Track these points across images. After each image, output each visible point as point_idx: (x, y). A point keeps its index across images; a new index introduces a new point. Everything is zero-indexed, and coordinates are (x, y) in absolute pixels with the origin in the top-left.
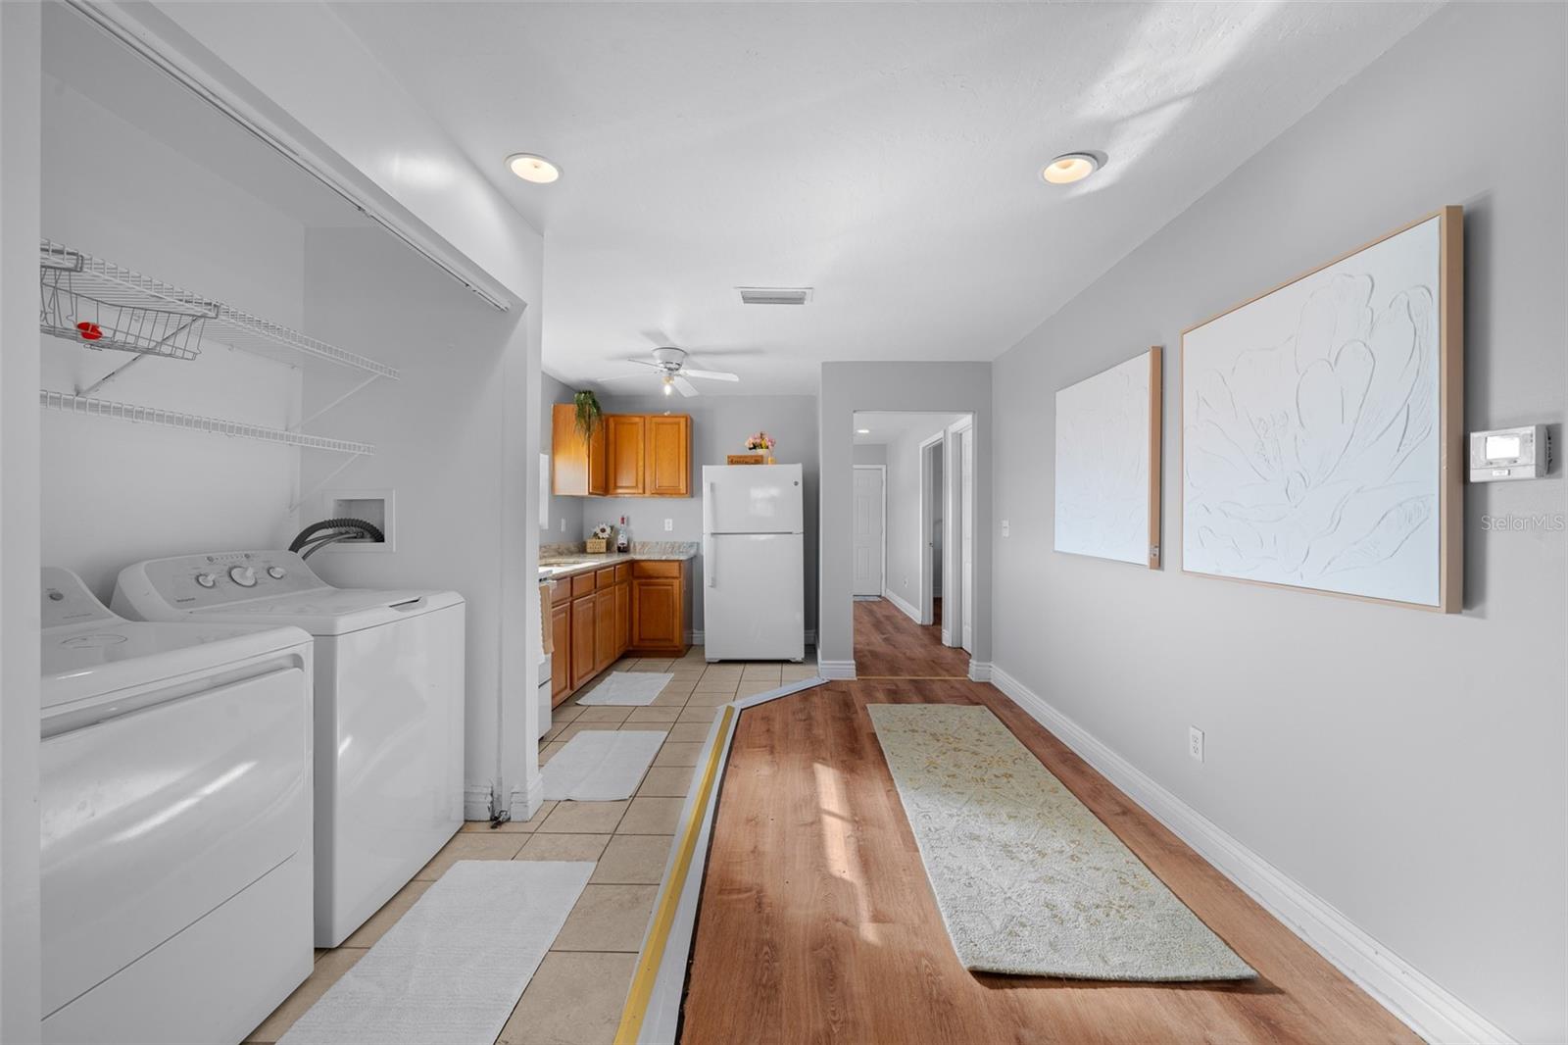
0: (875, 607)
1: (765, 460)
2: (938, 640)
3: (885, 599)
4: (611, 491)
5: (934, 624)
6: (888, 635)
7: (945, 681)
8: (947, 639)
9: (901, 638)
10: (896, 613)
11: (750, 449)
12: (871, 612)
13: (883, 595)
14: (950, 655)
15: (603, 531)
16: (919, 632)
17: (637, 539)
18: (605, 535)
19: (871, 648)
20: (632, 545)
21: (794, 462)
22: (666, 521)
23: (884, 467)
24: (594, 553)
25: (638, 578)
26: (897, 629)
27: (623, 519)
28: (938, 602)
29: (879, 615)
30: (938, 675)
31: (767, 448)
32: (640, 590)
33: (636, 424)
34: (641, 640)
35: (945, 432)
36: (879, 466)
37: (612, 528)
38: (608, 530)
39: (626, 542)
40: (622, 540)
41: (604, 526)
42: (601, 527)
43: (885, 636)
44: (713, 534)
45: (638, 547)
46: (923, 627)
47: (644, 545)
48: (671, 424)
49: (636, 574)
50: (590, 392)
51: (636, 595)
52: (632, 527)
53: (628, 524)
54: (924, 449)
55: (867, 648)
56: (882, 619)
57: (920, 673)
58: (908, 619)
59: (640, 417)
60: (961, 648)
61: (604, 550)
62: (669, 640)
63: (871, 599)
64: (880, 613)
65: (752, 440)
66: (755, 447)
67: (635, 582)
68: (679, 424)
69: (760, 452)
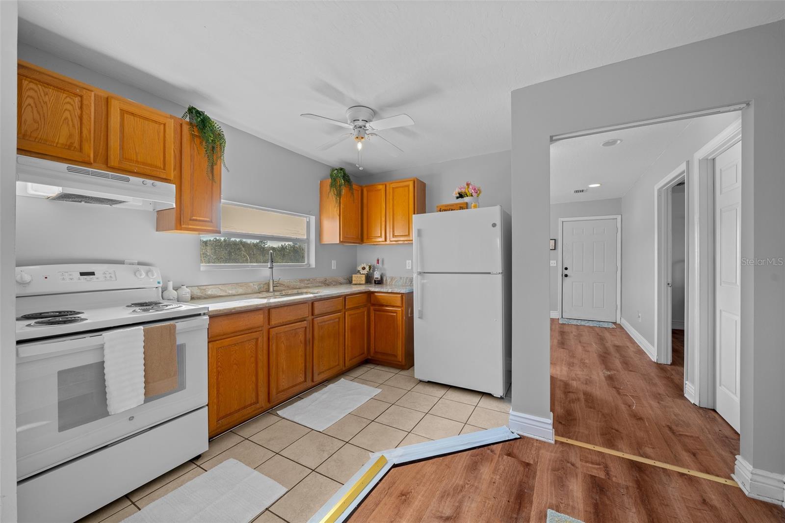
0: (607, 335)
1: (469, 205)
2: (679, 390)
3: (620, 327)
4: (365, 241)
5: (673, 363)
6: (612, 373)
7: (691, 479)
8: (692, 392)
9: (627, 379)
10: (629, 344)
11: (458, 198)
12: (601, 340)
13: (618, 322)
14: (696, 420)
15: (364, 268)
16: (653, 372)
17: (388, 275)
18: (365, 272)
19: (588, 389)
20: (385, 279)
21: (493, 205)
22: (407, 261)
23: (619, 217)
24: (356, 284)
25: (373, 305)
26: (626, 363)
27: (378, 260)
28: (678, 335)
29: (609, 345)
30: (677, 461)
31: (472, 196)
32: (375, 314)
33: (380, 190)
34: (376, 352)
35: (688, 162)
36: (614, 217)
37: (370, 267)
38: (367, 268)
39: (379, 278)
40: (377, 275)
41: (365, 265)
42: (363, 266)
43: (609, 373)
44: (420, 273)
45: (389, 281)
46: (660, 366)
47: (392, 279)
48: (403, 187)
49: (372, 302)
50: (341, 169)
51: (372, 318)
52: (386, 266)
53: (383, 264)
54: (659, 190)
55: (583, 387)
56: (612, 350)
57: (649, 450)
58: (641, 352)
59: (382, 185)
60: (714, 411)
61: (364, 282)
62: (394, 355)
63: (606, 325)
64: (611, 340)
65: (457, 190)
66: (461, 196)
67: (372, 308)
68: (408, 186)
69: (466, 199)
